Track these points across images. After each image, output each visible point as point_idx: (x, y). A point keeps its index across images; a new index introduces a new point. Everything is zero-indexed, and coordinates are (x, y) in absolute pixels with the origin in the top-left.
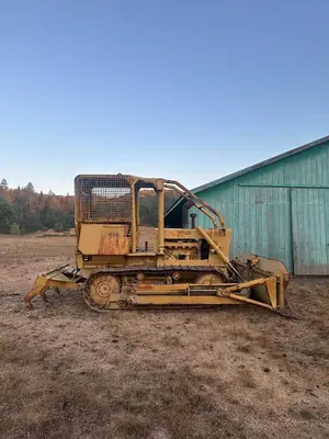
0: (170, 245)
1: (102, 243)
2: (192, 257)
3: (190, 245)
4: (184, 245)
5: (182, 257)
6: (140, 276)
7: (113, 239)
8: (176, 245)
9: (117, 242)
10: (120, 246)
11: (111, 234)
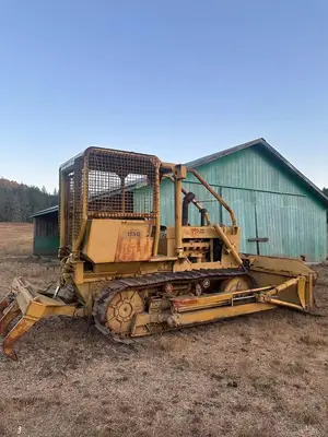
1: (119, 247)
2: (204, 260)
5: (193, 260)
6: (169, 288)
7: (134, 241)
9: (139, 244)
10: (142, 249)
11: (131, 234)
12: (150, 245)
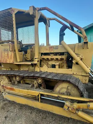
0: (45, 57)
1: (1, 56)
2: (60, 67)
3: (59, 57)
4: (55, 57)
5: (54, 66)
8: (49, 57)
9: (8, 55)
10: (10, 57)
11: (5, 50)
12: (13, 56)
